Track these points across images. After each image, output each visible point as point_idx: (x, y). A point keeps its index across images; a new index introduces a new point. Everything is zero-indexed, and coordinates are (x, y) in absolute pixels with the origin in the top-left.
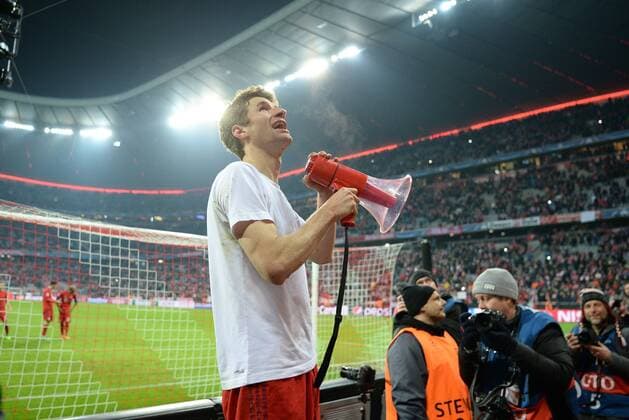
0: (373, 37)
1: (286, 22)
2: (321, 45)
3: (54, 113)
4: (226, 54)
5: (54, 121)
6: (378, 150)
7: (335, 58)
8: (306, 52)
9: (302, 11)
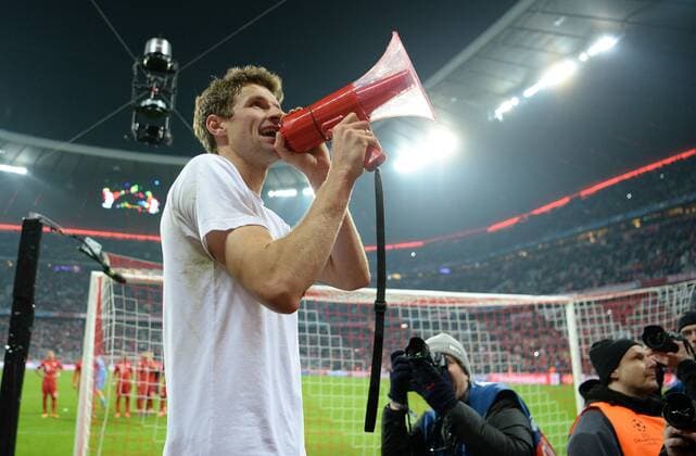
0: (631, 20)
1: (513, 28)
2: (562, 45)
3: (275, 175)
4: (447, 79)
5: (276, 183)
6: (668, 161)
7: (584, 57)
8: (544, 57)
9: (530, 11)
